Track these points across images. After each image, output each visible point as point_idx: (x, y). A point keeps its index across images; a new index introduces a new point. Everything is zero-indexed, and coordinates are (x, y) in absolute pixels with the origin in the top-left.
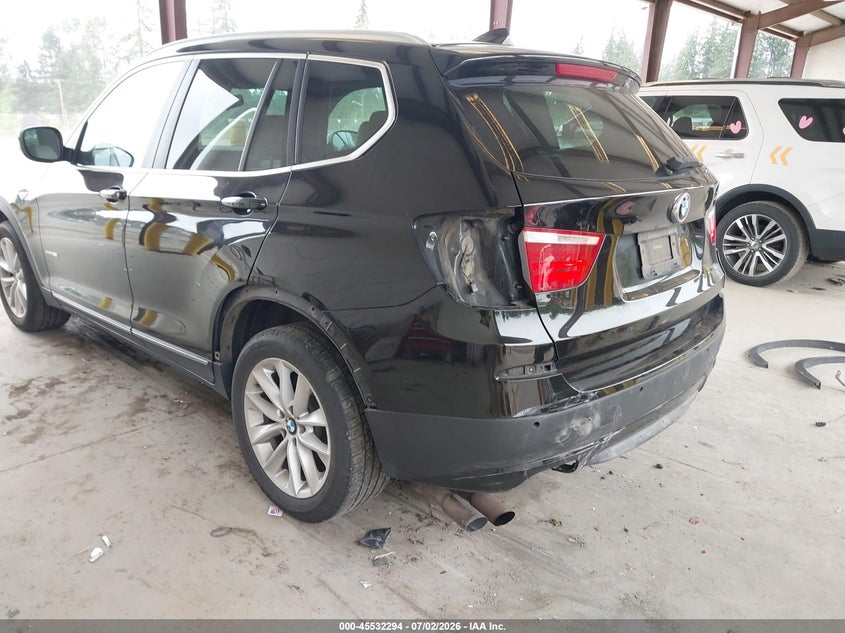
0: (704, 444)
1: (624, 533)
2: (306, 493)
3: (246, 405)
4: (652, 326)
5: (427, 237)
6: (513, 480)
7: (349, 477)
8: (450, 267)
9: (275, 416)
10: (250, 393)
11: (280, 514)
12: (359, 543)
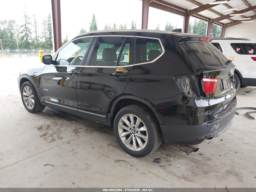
0: (231, 134)
1: (220, 156)
2: (139, 149)
3: (119, 127)
4: (221, 104)
5: (177, 80)
6: (200, 141)
7: (154, 144)
8: (184, 88)
9: (128, 129)
10: (120, 124)
11: (130, 156)
12: (154, 162)
